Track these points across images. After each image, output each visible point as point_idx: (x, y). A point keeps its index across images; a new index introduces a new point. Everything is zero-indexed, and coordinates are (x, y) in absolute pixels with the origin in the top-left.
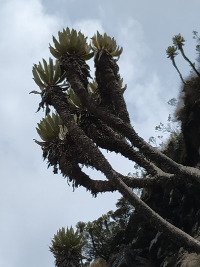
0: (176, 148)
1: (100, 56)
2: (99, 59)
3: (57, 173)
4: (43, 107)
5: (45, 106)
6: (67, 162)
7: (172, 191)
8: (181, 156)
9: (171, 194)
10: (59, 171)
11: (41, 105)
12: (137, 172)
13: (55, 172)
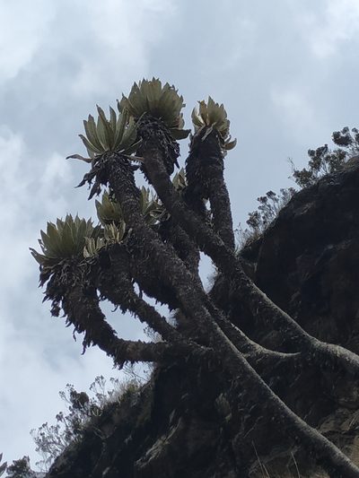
0: (134, 403)
1: (207, 134)
2: (204, 138)
3: (57, 315)
4: (90, 182)
5: (94, 180)
6: (84, 298)
7: (108, 469)
8: (140, 418)
9: (104, 473)
10: (62, 312)
11: (88, 178)
12: (58, 426)
13: (55, 312)
